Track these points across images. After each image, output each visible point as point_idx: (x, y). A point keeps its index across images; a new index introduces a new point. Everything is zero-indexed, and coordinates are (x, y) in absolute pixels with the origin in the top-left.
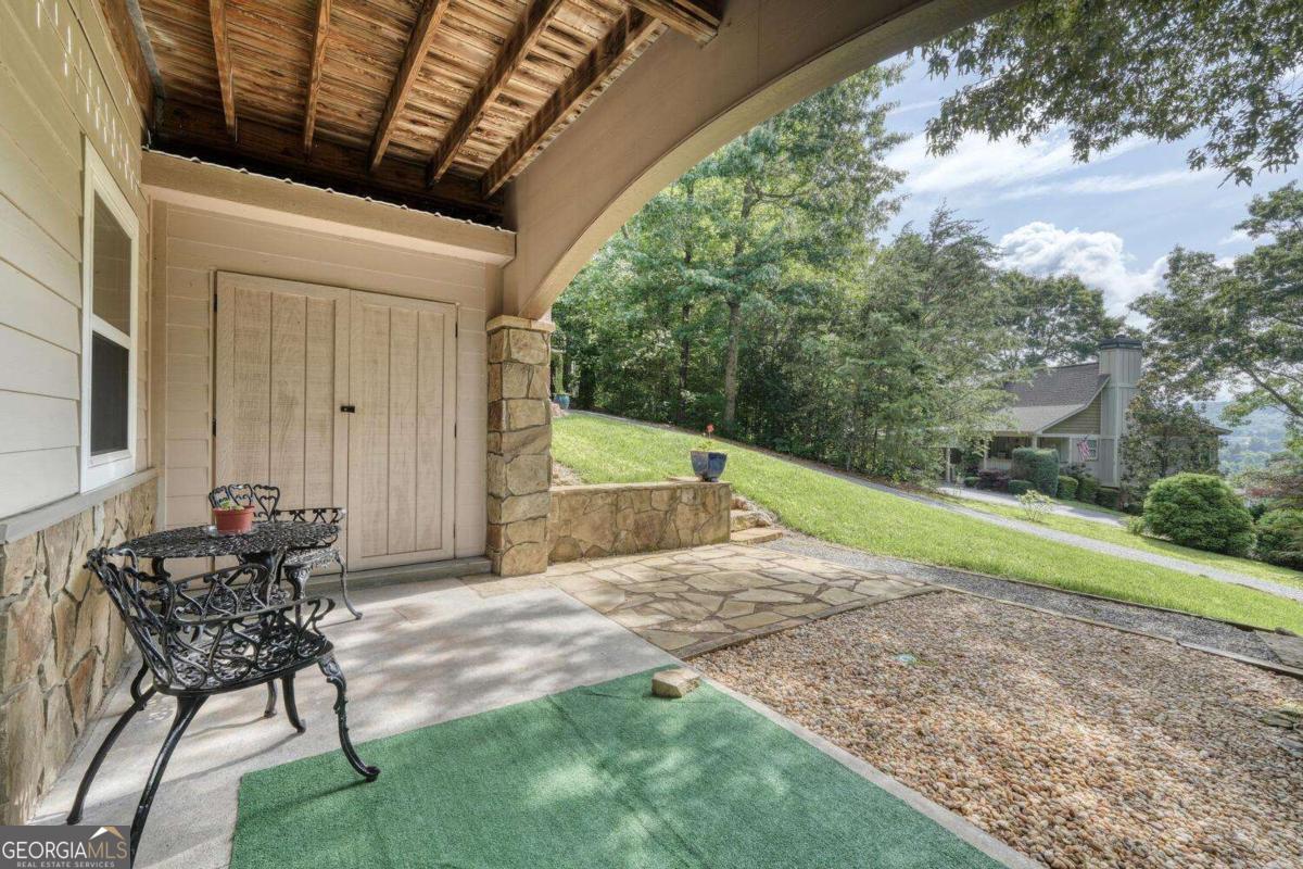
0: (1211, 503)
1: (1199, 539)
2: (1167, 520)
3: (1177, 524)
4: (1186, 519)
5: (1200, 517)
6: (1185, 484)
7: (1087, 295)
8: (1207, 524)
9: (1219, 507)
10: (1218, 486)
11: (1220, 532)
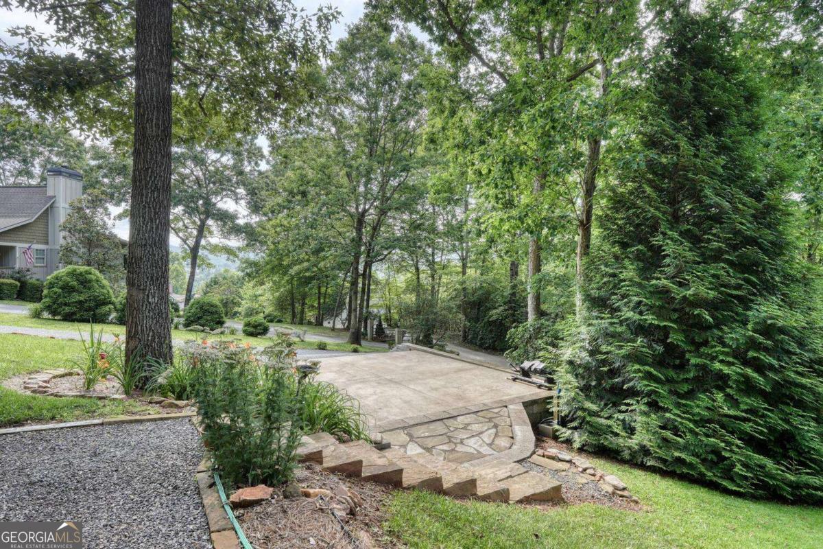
0: (85, 286)
1: (74, 314)
2: (54, 303)
3: (60, 305)
4: (67, 300)
5: (76, 297)
6: (68, 274)
7: (72, 141)
8: (80, 302)
9: (89, 289)
10: (90, 273)
11: (90, 307)
